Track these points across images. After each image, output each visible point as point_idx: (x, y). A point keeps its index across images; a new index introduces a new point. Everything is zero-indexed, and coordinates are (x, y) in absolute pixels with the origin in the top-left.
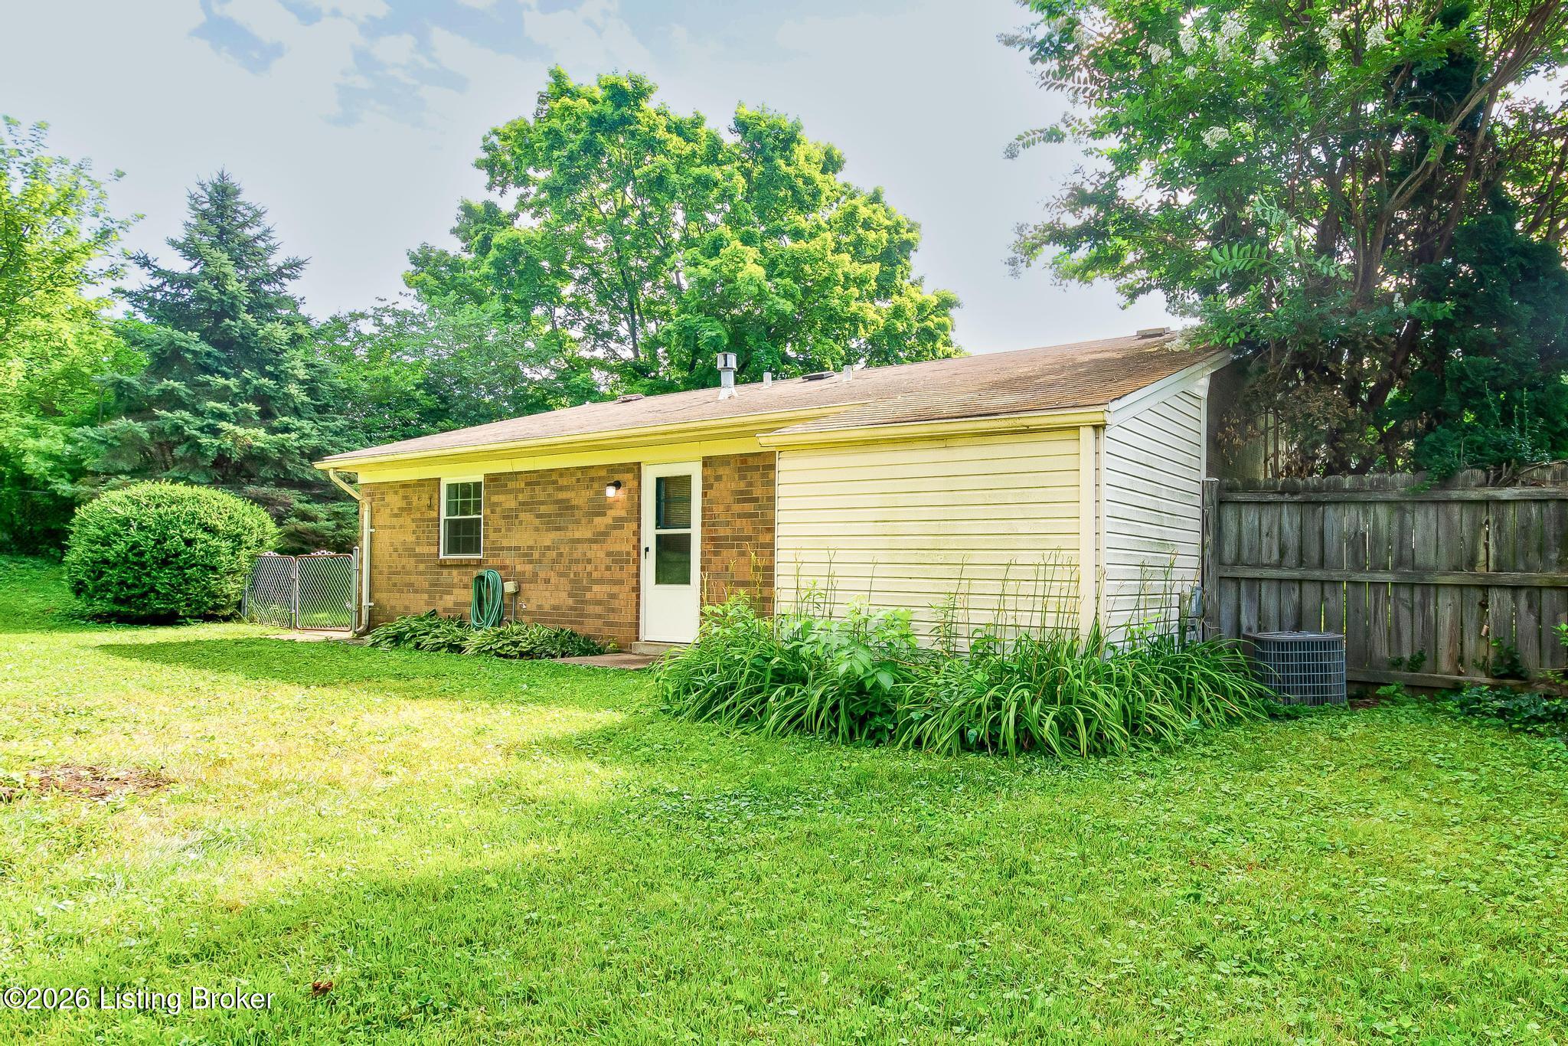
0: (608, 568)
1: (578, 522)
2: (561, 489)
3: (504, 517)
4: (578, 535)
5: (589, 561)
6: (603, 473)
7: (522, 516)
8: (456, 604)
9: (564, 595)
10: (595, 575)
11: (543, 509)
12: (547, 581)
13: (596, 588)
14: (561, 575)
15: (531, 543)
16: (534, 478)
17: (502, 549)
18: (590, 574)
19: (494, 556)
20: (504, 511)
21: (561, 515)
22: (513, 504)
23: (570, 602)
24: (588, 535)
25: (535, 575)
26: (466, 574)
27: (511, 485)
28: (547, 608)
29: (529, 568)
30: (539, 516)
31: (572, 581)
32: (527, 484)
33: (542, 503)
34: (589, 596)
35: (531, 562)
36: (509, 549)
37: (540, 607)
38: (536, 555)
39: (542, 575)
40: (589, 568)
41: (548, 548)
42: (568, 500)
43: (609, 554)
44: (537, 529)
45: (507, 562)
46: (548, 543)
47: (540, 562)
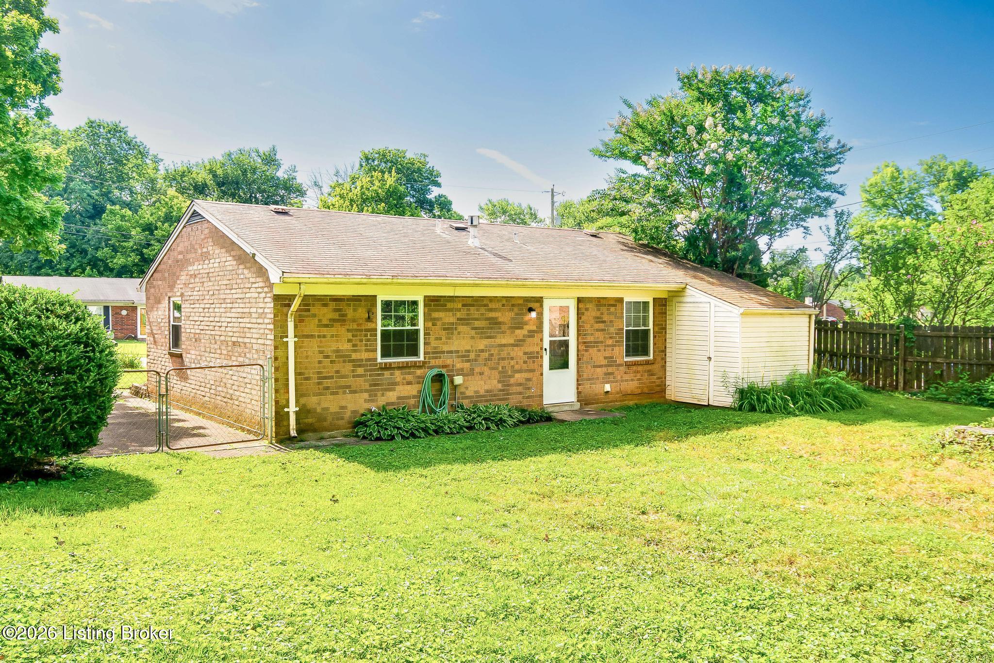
0: (525, 362)
1: (504, 332)
2: (491, 310)
3: (445, 329)
4: (504, 342)
5: (512, 359)
6: (521, 302)
7: (461, 328)
8: (399, 398)
9: (495, 382)
10: (517, 367)
11: (477, 324)
12: (481, 374)
13: (517, 376)
14: (492, 369)
15: (468, 348)
16: (470, 302)
17: (443, 352)
18: (513, 367)
19: (436, 358)
20: (444, 324)
21: (491, 328)
22: (452, 320)
23: (500, 386)
24: (512, 341)
25: (472, 370)
26: (409, 373)
27: (449, 305)
28: (482, 392)
29: (467, 365)
30: (473, 329)
31: (500, 373)
32: (463, 305)
33: (477, 319)
34: (512, 381)
35: (468, 361)
36: (451, 352)
37: (476, 392)
38: (472, 356)
39: (477, 370)
40: (512, 363)
41: (482, 351)
42: (496, 318)
43: (525, 353)
44: (473, 338)
45: (449, 362)
46: (482, 347)
47: (476, 360)
